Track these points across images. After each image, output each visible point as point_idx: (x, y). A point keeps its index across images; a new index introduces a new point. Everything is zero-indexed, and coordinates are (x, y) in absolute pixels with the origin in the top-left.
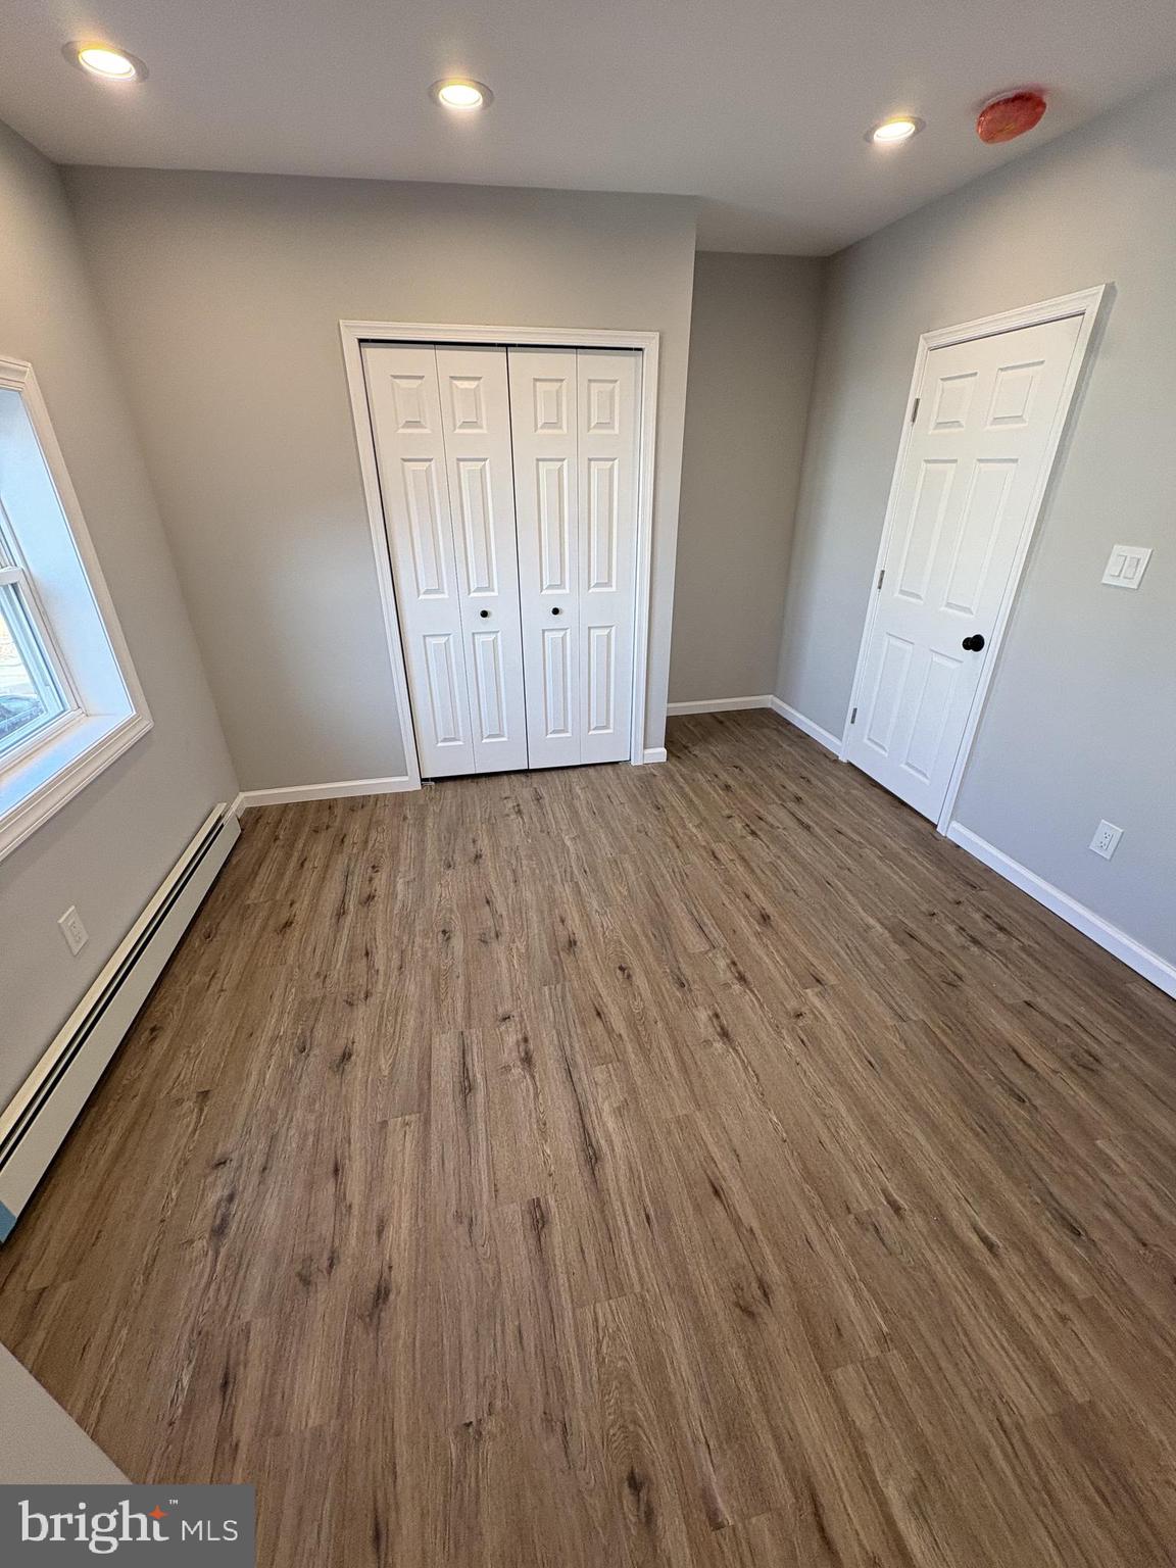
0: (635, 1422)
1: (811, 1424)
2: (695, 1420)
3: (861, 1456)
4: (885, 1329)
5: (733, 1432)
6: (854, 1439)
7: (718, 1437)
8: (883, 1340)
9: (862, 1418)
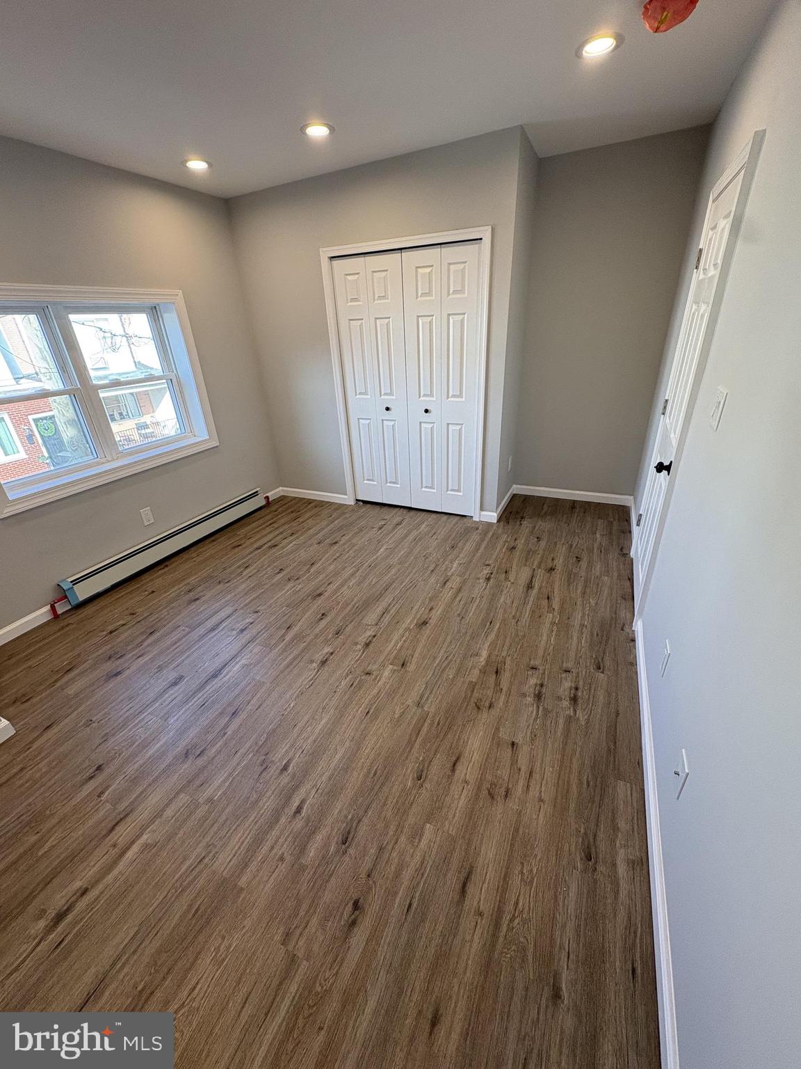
0: (120, 755)
1: (154, 799)
2: (131, 769)
3: (152, 821)
4: (215, 798)
5: (135, 781)
6: (159, 814)
7: (130, 777)
8: (210, 800)
9: (169, 812)
